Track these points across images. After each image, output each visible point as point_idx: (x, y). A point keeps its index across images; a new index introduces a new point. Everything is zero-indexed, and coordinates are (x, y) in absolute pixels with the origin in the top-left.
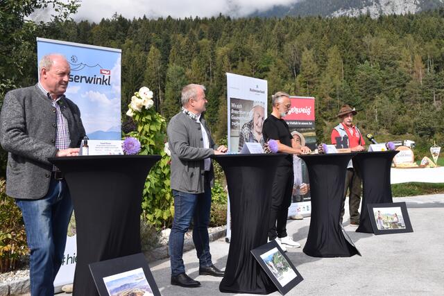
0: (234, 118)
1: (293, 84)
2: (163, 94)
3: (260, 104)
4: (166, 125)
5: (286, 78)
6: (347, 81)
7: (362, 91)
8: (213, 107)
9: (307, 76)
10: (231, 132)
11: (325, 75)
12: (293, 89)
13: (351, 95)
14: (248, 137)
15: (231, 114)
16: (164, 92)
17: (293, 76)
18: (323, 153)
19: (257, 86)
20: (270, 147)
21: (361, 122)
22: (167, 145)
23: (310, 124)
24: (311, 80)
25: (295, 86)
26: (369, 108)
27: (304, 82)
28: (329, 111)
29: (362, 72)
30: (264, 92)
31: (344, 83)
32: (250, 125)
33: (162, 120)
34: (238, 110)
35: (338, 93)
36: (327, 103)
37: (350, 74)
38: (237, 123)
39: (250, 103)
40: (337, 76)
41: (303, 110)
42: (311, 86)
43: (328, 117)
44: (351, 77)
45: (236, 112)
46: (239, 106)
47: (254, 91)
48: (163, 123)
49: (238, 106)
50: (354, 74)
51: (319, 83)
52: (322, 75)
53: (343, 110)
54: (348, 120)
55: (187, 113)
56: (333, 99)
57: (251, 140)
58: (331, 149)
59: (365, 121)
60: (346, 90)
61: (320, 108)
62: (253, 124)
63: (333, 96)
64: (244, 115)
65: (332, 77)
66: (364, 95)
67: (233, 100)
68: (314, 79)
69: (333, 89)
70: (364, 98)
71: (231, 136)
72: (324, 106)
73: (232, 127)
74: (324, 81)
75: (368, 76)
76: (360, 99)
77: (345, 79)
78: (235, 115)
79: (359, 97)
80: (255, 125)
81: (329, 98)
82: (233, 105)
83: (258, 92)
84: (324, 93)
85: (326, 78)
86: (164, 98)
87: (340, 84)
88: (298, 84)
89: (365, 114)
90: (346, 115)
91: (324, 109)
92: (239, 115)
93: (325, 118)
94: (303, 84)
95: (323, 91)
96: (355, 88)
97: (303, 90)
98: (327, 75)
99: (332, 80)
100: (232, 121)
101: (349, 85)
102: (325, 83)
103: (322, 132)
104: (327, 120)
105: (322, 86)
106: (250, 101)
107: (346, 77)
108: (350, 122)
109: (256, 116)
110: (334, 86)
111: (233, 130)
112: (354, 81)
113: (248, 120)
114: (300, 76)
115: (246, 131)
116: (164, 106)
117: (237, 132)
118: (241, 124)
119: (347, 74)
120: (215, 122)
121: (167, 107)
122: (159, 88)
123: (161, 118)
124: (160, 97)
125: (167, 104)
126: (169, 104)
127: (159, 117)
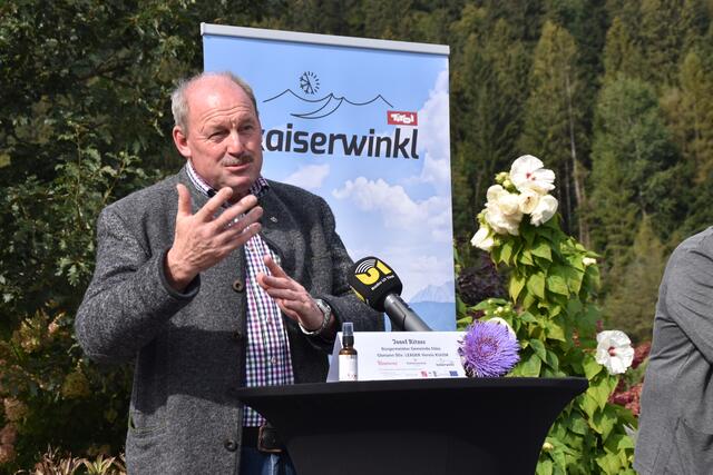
2: (586, 172)
16: (588, 165)
33: (587, 261)
48: (589, 268)
86: (589, 187)
116: (589, 210)
121: (599, 213)
122: (574, 153)
123: (582, 253)
124: (577, 183)
125: (601, 205)
126: (607, 203)
127: (577, 251)
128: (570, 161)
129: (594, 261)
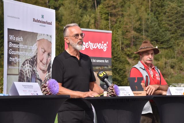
0: (13, 53)
1: (93, 15)
3: (46, 38)
5: (85, 8)
6: (155, 13)
7: (171, 25)
9: (109, 7)
10: (8, 69)
11: (129, 7)
12: (92, 21)
13: (158, 30)
14: (29, 75)
15: (9, 48)
17: (93, 7)
18: (114, 96)
19: (43, 17)
20: (49, 88)
21: (170, 61)
23: (107, 61)
24: (114, 11)
25: (95, 18)
26: (178, 45)
27: (106, 13)
28: (133, 47)
29: (172, 4)
30: (50, 24)
31: (151, 16)
32: (33, 62)
34: (18, 43)
35: (144, 27)
36: (131, 38)
37: (159, 6)
38: (16, 59)
39: (34, 35)
40: (143, 8)
41: (99, 46)
42: (114, 19)
43: (132, 54)
44: (159, 9)
45: (15, 46)
47: (38, 21)
49: (18, 39)
50: (162, 6)
51: (122, 15)
52: (126, 6)
53: (143, 47)
54: (147, 58)
56: (138, 34)
57: (34, 79)
58: (125, 92)
59: (174, 60)
60: (153, 24)
61: (122, 43)
62: (36, 60)
63: (138, 30)
64: (26, 50)
65: (137, 9)
66: (173, 30)
67: (11, 31)
68: (117, 10)
69: (139, 23)
70: (173, 33)
71: (8, 74)
72: (127, 42)
73: (10, 63)
74: (128, 13)
75: (179, 8)
76: (169, 35)
77: (152, 11)
78: (14, 49)
79: (168, 33)
80: (38, 61)
81: (133, 33)
82: (12, 37)
83: (44, 22)
84: (128, 27)
85: (131, 10)
87: (147, 16)
88: (98, 15)
89: (174, 52)
90: (146, 52)
91: (128, 46)
92: (18, 49)
93: (128, 55)
94: (104, 16)
95: (126, 24)
96: (164, 22)
97: (104, 22)
98: (132, 6)
99: (137, 12)
100: (9, 56)
101: (157, 18)
102: (130, 15)
103: (125, 72)
104: (130, 58)
105: (126, 19)
107: (154, 9)
108: (151, 60)
109: (41, 51)
110: (140, 19)
111: (10, 67)
112: (162, 14)
113: (30, 55)
114: (101, 6)
115: (27, 68)
117: (16, 70)
118: (21, 60)
119: (154, 5)
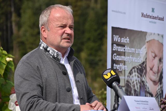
0: (117, 58)
2: (18, 19)
3: (156, 38)
4: (13, 68)
8: (94, 41)
14: (137, 87)
15: (113, 52)
16: (19, 15)
19: (153, 10)
22: (13, 97)
30: (162, 19)
32: (142, 70)
33: (8, 59)
34: (123, 46)
38: (121, 65)
39: (141, 35)
45: (120, 49)
46: (125, 40)
47: (148, 16)
48: (9, 63)
49: (123, 40)
55: (46, 49)
57: (143, 93)
62: (145, 68)
64: (133, 54)
67: (116, 30)
78: (119, 54)
80: (148, 69)
82: (116, 38)
83: (154, 18)
86: (19, 26)
92: (124, 54)
100: (113, 62)
106: (141, 32)
109: (151, 55)
115: (135, 78)
116: (19, 37)
118: (127, 68)
120: (96, 64)
121: (24, 39)
122: (13, 9)
123: (6, 55)
124: (14, 24)
125: (25, 35)
126: (28, 34)
127: (3, 54)
128: (11, 13)
129: (11, 59)
